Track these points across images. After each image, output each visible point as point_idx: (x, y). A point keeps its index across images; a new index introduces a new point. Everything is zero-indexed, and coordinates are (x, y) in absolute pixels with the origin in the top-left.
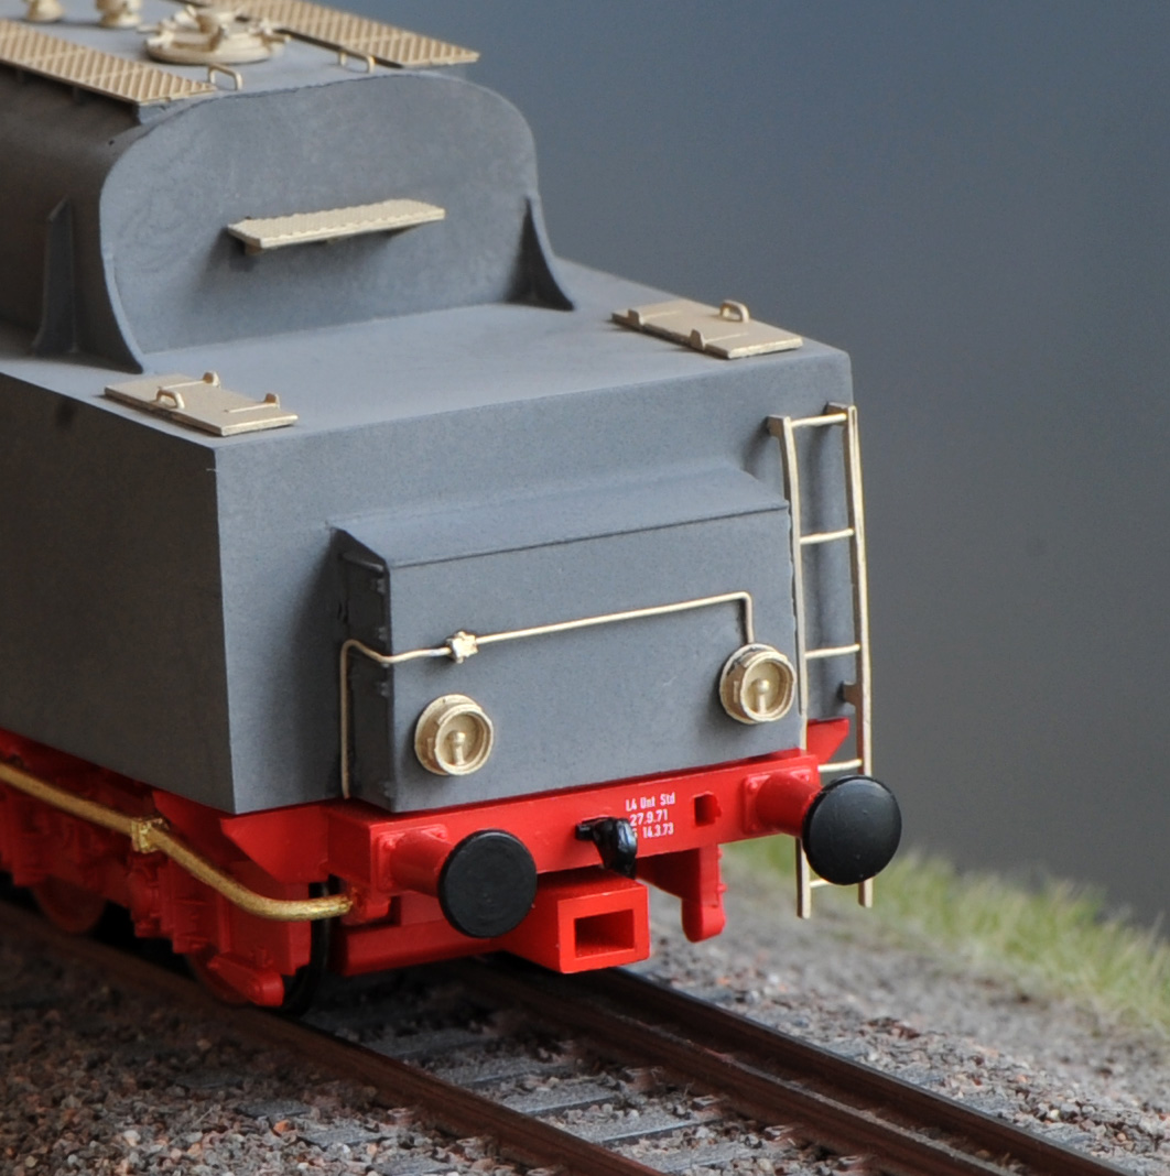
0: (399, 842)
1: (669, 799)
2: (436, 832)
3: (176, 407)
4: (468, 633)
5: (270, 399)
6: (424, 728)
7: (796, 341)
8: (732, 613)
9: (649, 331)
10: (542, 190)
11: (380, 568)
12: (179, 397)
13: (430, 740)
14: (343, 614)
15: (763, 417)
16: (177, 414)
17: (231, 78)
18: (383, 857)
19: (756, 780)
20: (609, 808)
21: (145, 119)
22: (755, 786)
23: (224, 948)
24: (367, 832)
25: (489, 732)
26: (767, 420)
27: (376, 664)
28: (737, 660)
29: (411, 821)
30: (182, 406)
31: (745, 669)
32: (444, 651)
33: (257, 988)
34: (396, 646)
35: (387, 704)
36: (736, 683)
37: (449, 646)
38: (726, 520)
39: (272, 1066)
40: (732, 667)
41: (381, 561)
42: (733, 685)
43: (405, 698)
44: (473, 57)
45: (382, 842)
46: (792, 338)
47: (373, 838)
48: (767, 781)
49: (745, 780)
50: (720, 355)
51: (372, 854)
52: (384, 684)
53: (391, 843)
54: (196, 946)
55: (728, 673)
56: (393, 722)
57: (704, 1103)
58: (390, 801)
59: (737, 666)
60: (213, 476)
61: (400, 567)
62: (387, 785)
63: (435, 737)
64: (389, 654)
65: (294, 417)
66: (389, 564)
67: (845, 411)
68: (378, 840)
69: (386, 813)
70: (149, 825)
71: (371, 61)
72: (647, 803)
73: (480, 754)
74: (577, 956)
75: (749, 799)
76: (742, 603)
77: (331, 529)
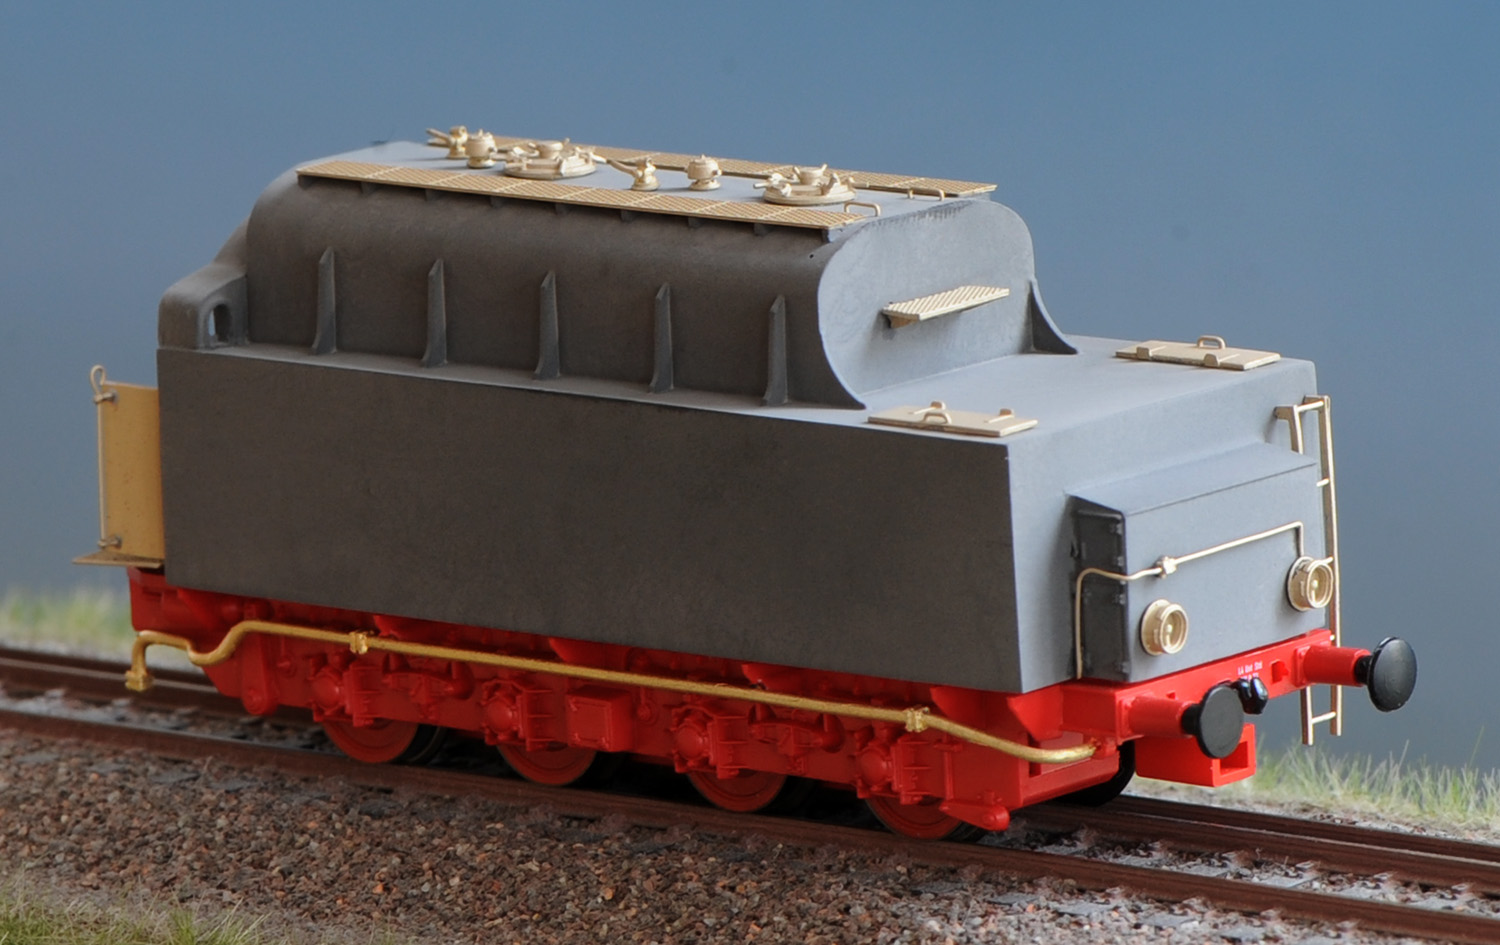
0: (1133, 703)
1: (1259, 665)
2: (1149, 693)
3: (946, 421)
4: (1170, 557)
5: (1004, 412)
6: (1148, 622)
7: (1276, 357)
8: (1291, 536)
9: (1157, 360)
10: (1036, 276)
11: (1119, 517)
12: (947, 416)
13: (1156, 631)
14: (1077, 552)
15: (1274, 407)
16: (947, 427)
17: (873, 209)
18: (1124, 713)
19: (1303, 649)
20: (1229, 674)
21: (832, 237)
22: (1303, 654)
23: (949, 795)
24: (1114, 697)
25: (1185, 623)
26: (1275, 409)
27: (1116, 582)
28: (1297, 568)
29: (1137, 688)
30: (950, 422)
31: (1308, 573)
32: (1158, 571)
33: (992, 818)
34: (1130, 569)
35: (1123, 611)
36: (1302, 583)
37: (1161, 566)
38: (1287, 475)
39: (974, 876)
40: (1295, 573)
41: (1119, 513)
42: (1300, 585)
43: (1135, 604)
44: (993, 187)
45: (1124, 703)
46: (1267, 356)
47: (1117, 702)
48: (1309, 650)
49: (1296, 651)
50: (1240, 368)
51: (1117, 713)
52: (1121, 596)
53: (1129, 704)
54: (916, 799)
55: (1293, 577)
56: (1127, 621)
57: (1307, 867)
58: (1126, 676)
59: (1298, 573)
60: (1006, 464)
61: (1133, 515)
62: (1125, 664)
63: (1159, 628)
64: (1125, 574)
65: (1034, 422)
66: (1125, 514)
67: (1322, 400)
68: (1121, 702)
69: (1123, 683)
70: (920, 713)
71: (942, 193)
72: (1249, 669)
73: (1180, 639)
74: (1222, 773)
75: (1300, 663)
76: (1297, 530)
77: (1066, 495)
